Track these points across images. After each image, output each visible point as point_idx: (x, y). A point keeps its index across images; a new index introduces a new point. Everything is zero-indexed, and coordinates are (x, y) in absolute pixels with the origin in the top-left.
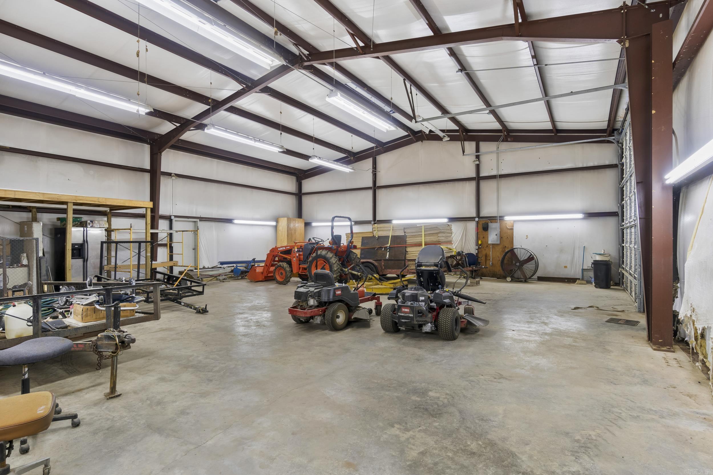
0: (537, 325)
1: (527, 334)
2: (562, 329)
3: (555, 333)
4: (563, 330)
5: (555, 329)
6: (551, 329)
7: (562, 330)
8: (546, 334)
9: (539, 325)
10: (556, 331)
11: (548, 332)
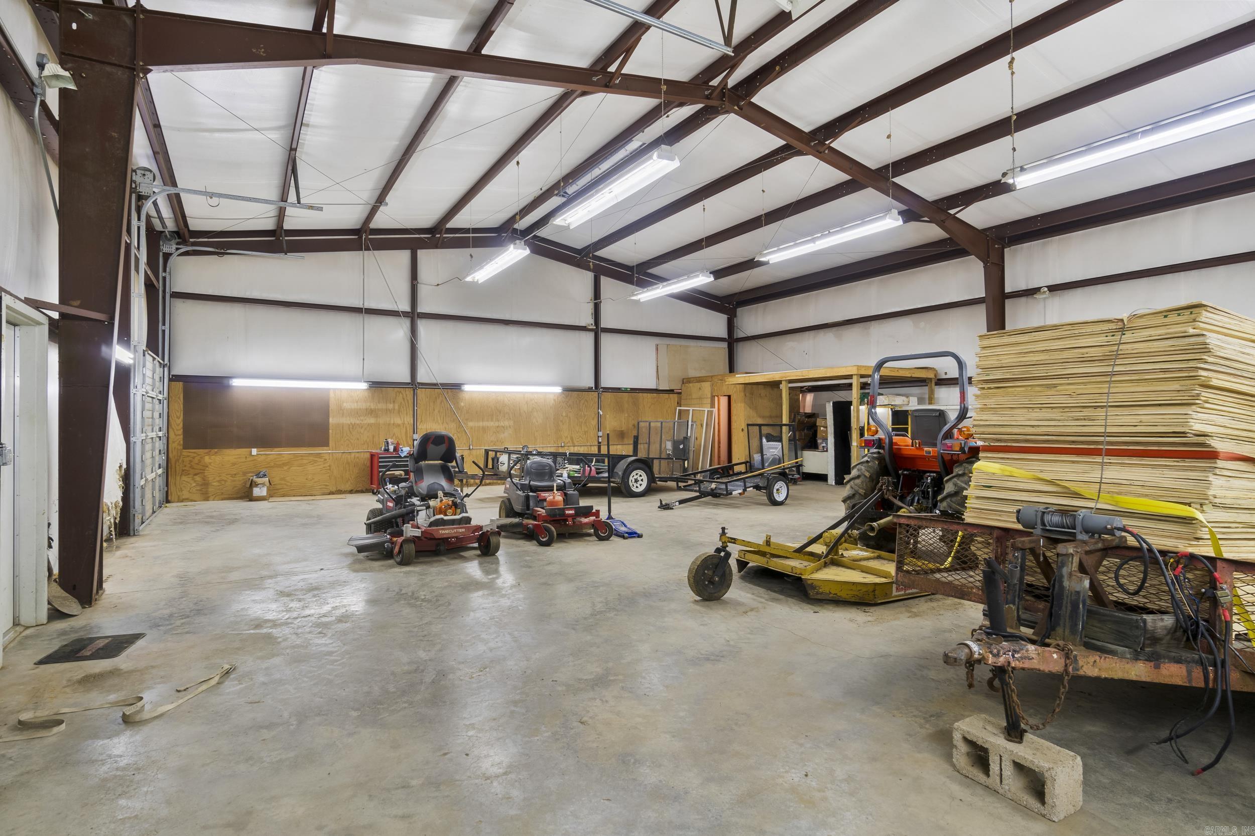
0: (296, 587)
1: (295, 570)
2: (247, 592)
3: (257, 582)
4: (243, 590)
5: (260, 588)
6: (268, 586)
7: (246, 590)
8: (271, 577)
9: (291, 588)
10: (256, 585)
11: (270, 581)
